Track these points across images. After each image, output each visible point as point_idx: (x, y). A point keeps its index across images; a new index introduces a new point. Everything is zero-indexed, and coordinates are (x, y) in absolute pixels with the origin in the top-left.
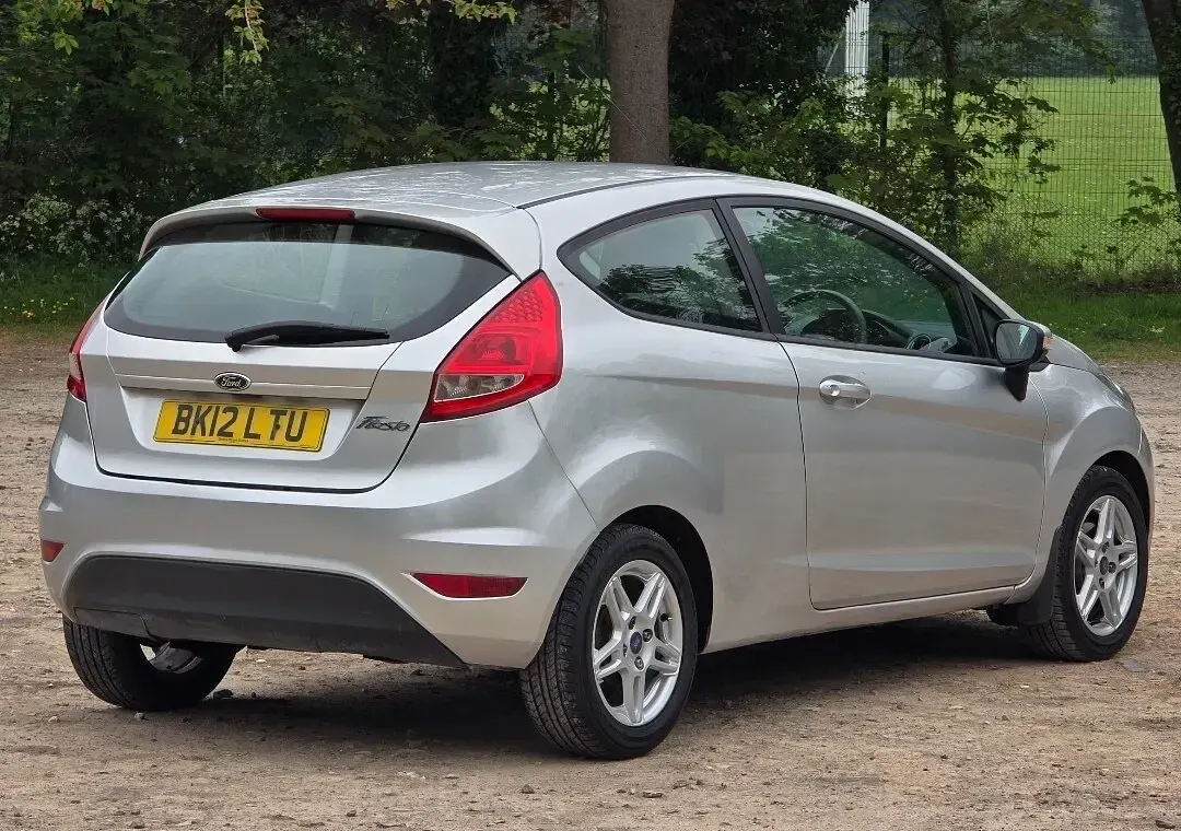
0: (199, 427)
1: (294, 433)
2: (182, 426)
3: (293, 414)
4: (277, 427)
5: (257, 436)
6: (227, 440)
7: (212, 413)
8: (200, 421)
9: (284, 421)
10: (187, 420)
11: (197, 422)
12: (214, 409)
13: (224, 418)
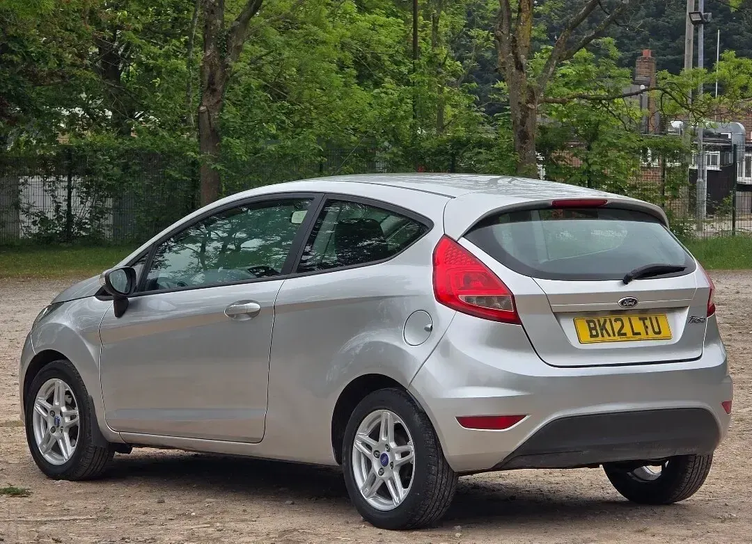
0: (604, 332)
1: (657, 330)
2: (594, 332)
3: (650, 318)
4: (647, 327)
5: (639, 334)
6: (624, 338)
7: (608, 323)
8: (603, 328)
9: (648, 323)
10: (595, 328)
11: (602, 330)
12: (608, 321)
13: (617, 326)
